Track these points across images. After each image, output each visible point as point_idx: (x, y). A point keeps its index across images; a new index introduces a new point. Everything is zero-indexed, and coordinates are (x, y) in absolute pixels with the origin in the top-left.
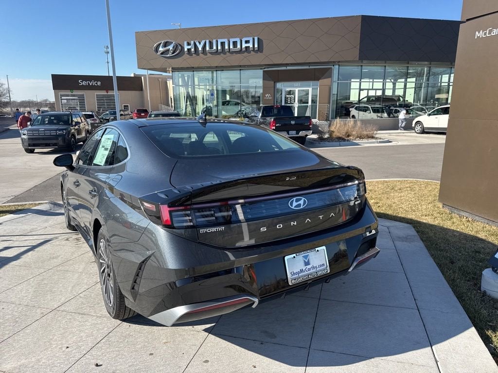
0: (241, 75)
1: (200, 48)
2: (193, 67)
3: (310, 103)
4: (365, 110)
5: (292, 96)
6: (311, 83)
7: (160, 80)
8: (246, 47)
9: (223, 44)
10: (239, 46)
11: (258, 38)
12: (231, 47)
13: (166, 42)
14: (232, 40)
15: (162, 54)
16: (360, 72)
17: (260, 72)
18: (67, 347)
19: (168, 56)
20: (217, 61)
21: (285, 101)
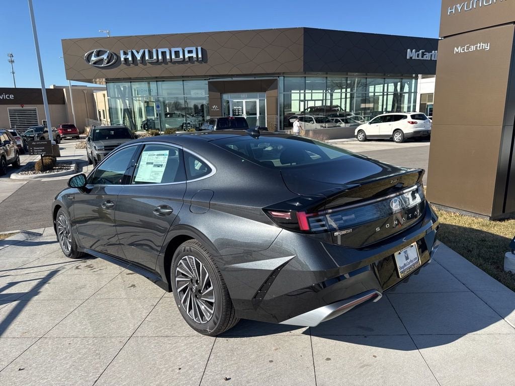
0: (185, 86)
1: (139, 57)
2: (130, 78)
3: (258, 115)
4: (309, 120)
5: (240, 107)
6: (258, 94)
7: (85, 92)
8: (189, 57)
9: (164, 53)
10: (181, 56)
11: (202, 48)
12: (173, 57)
13: (99, 51)
14: (173, 50)
15: (94, 63)
16: (304, 84)
17: (204, 84)
18: (180, 369)
19: (102, 65)
20: (158, 71)
21: (233, 112)
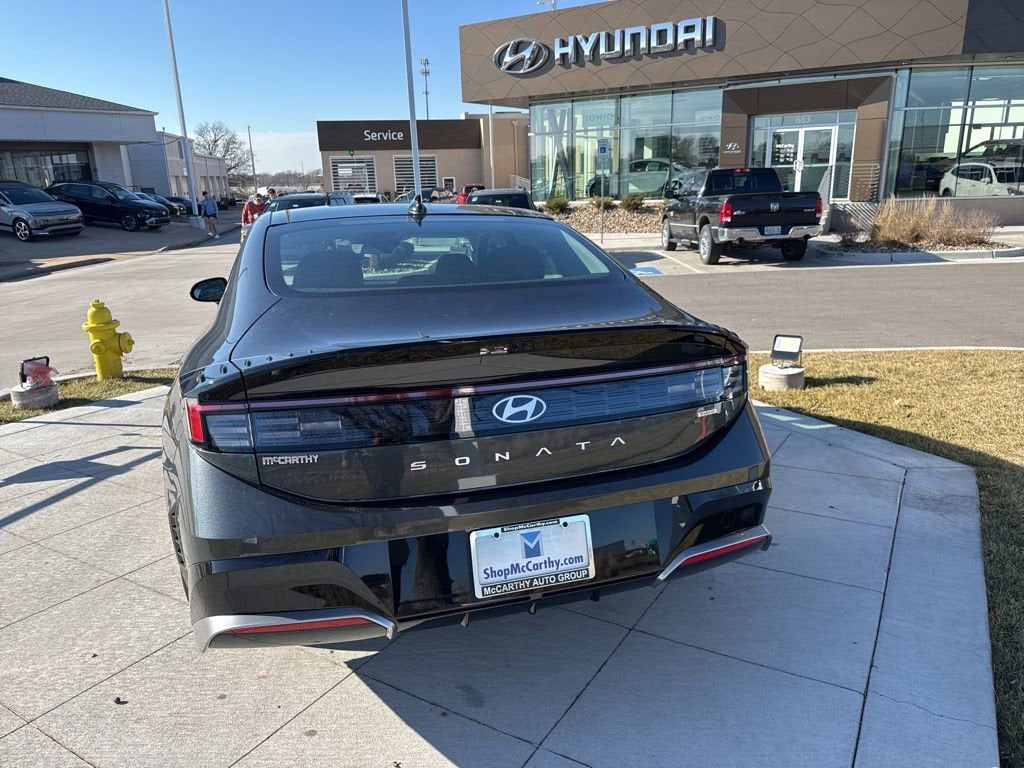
0: (675, 103)
1: (587, 49)
2: (573, 93)
3: (833, 161)
5: (790, 145)
6: (838, 114)
7: (515, 123)
8: (687, 42)
9: (635, 38)
10: (670, 41)
11: (715, 20)
12: (654, 43)
13: (519, 43)
14: (655, 28)
15: (509, 68)
16: (967, 84)
17: (717, 96)
19: (522, 71)
20: (621, 76)
21: (773, 157)
